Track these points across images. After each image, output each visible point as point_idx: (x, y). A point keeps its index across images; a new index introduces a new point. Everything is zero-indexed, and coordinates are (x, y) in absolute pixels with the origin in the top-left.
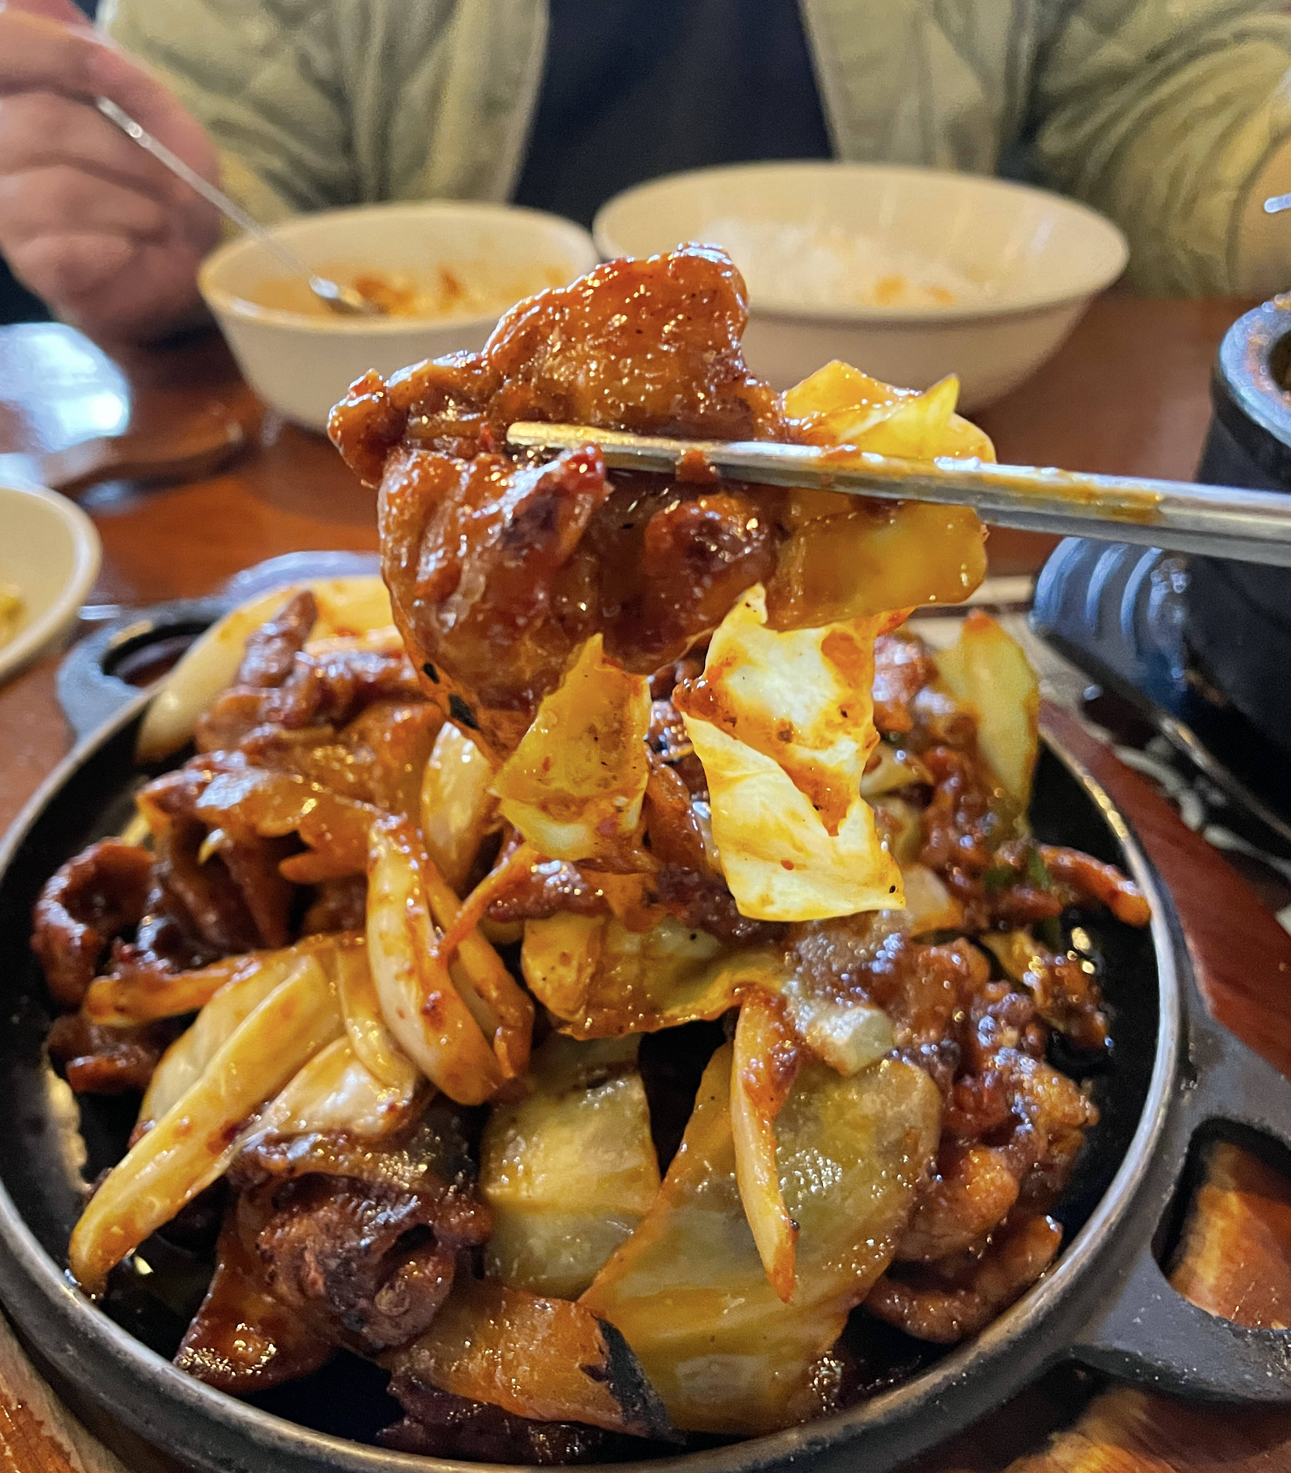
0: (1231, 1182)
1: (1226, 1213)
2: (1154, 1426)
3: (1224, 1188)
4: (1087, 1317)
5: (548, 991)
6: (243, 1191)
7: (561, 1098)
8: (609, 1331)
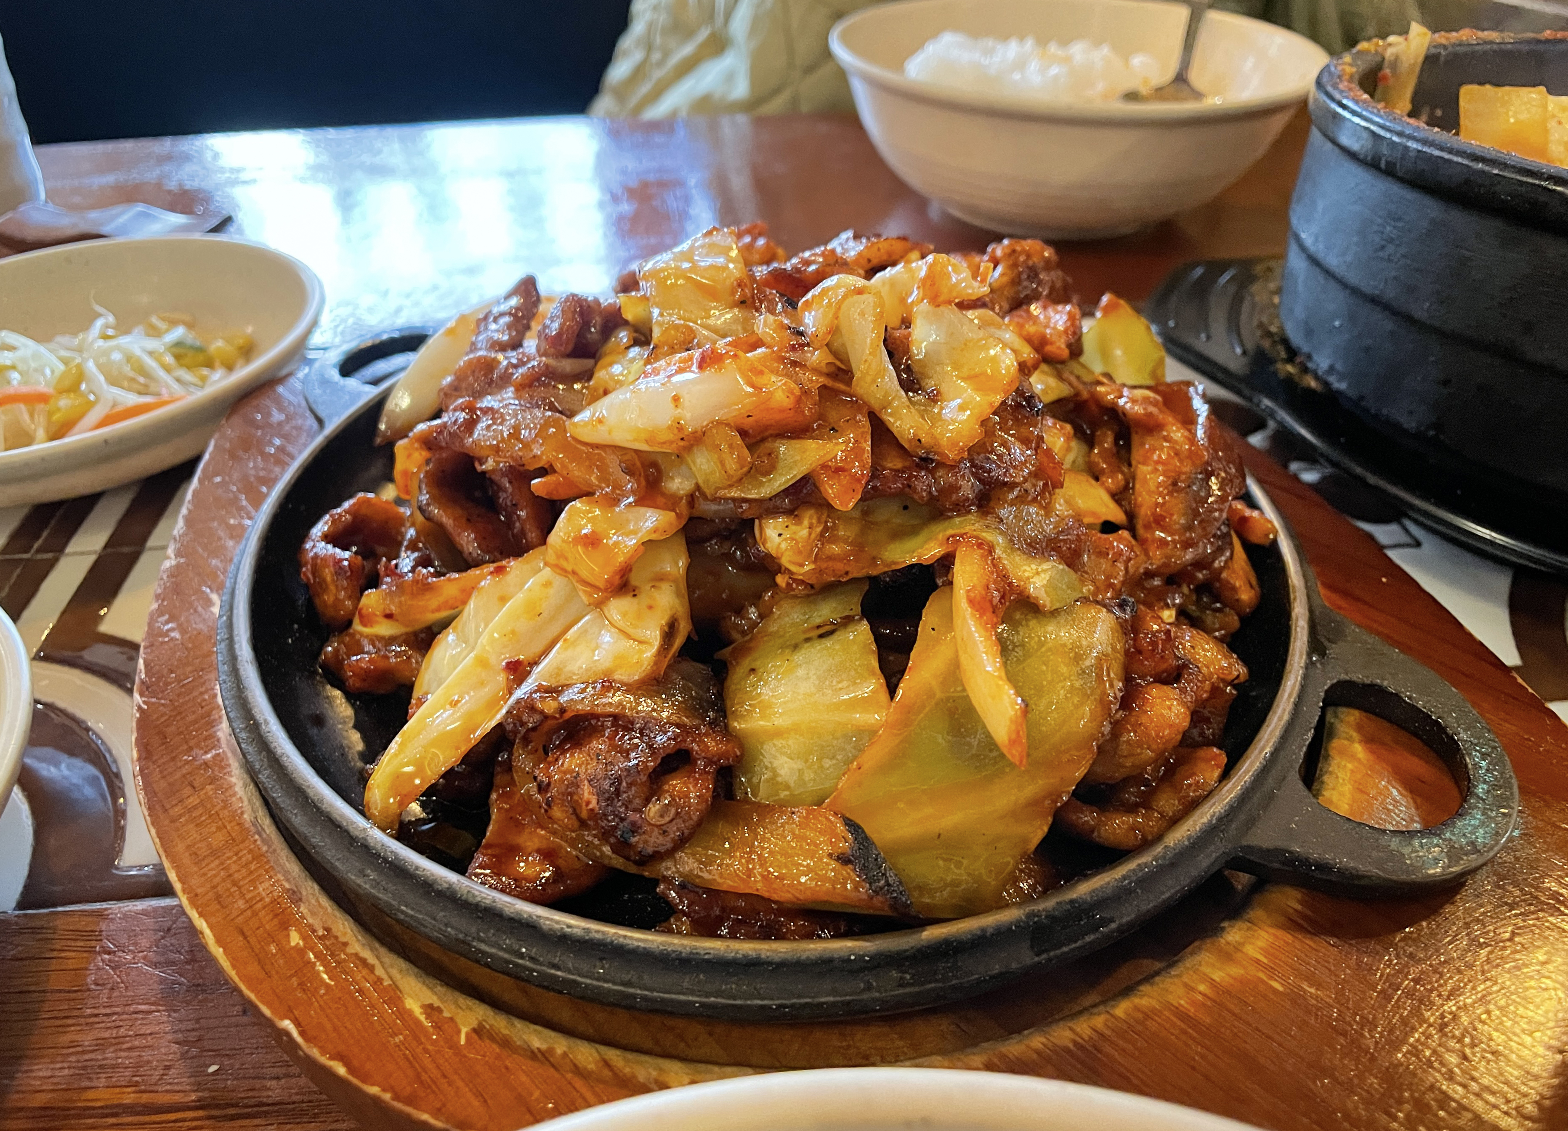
0: (1356, 736)
1: (1353, 757)
2: (1309, 913)
3: (1351, 740)
4: (1251, 822)
5: (784, 546)
6: (519, 736)
7: (796, 647)
8: (853, 826)
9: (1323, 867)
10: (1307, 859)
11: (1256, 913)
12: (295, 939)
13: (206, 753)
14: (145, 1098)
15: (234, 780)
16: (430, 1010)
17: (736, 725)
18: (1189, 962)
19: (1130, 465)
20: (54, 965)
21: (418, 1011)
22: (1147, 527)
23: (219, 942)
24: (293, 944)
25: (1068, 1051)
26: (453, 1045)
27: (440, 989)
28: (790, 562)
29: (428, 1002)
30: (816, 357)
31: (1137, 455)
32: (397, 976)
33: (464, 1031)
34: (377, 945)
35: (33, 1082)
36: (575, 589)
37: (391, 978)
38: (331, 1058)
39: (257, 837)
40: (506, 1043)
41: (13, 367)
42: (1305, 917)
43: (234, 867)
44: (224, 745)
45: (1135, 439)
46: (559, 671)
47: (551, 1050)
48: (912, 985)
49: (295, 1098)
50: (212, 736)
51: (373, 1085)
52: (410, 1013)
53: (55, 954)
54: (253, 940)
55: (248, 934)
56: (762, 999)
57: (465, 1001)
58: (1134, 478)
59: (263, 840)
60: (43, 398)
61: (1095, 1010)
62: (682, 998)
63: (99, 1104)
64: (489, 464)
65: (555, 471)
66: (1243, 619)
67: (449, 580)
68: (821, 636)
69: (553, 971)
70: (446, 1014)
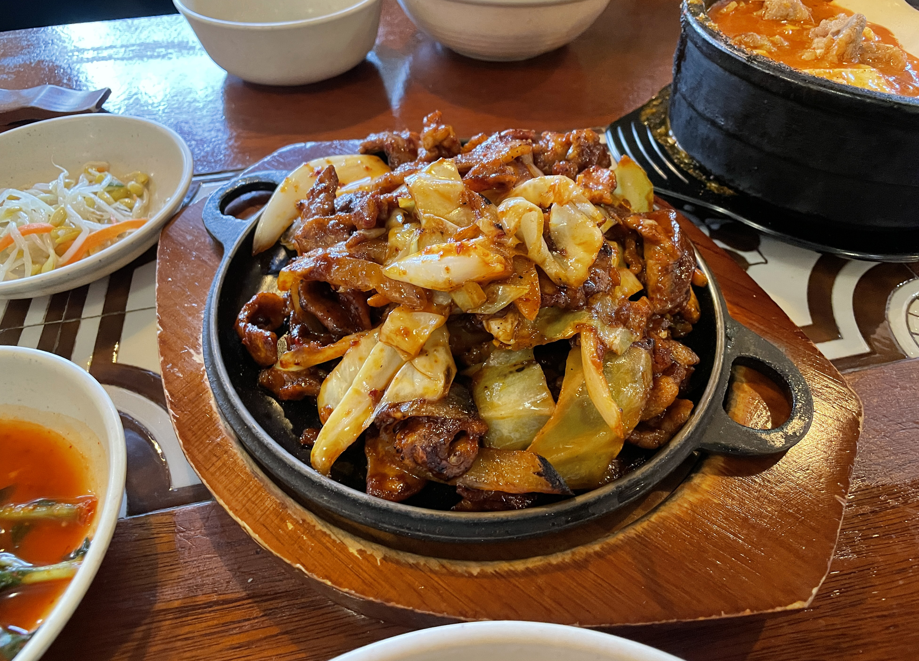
0: (743, 379)
1: (744, 391)
3: (742, 382)
4: (705, 432)
5: (500, 333)
6: (382, 427)
7: (505, 376)
8: (543, 460)
9: (734, 449)
10: (728, 447)
11: (706, 469)
12: (290, 527)
13: (217, 438)
14: (222, 597)
15: (235, 451)
16: (360, 552)
17: (484, 415)
18: (679, 494)
19: (643, 258)
20: (157, 541)
21: (356, 553)
22: (653, 292)
23: (255, 531)
24: (290, 529)
25: (634, 538)
26: (375, 566)
27: (362, 542)
28: (504, 340)
29: (359, 548)
30: (511, 241)
31: (647, 254)
32: (342, 539)
33: (378, 559)
34: (328, 525)
35: (166, 597)
36: (395, 351)
37: (340, 539)
38: (323, 578)
39: (256, 479)
40: (398, 562)
41: (20, 210)
42: (725, 468)
43: (250, 495)
44: (225, 434)
45: (646, 246)
46: (397, 395)
47: (418, 564)
48: (572, 521)
49: (291, 589)
50: (217, 429)
51: (345, 588)
52: (352, 554)
53: (155, 536)
54: (271, 529)
55: (267, 526)
56: (510, 535)
57: (375, 546)
58: (646, 265)
59: (260, 480)
60: (47, 230)
61: (643, 520)
62: (476, 538)
63: (201, 603)
64: (341, 290)
65: (377, 293)
66: (694, 325)
67: (329, 347)
68: (519, 371)
69: (417, 533)
70: (368, 553)
